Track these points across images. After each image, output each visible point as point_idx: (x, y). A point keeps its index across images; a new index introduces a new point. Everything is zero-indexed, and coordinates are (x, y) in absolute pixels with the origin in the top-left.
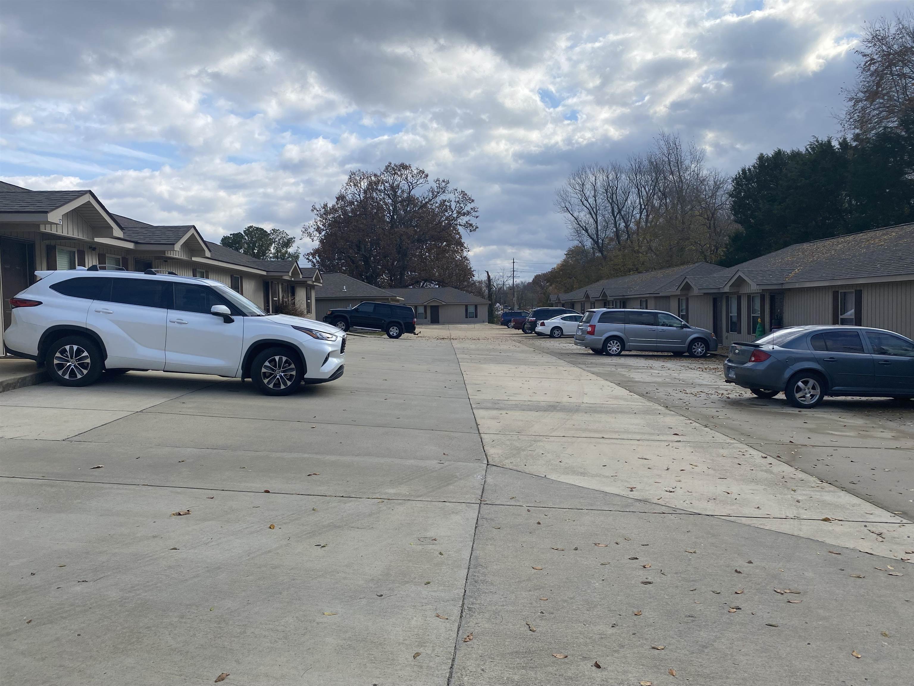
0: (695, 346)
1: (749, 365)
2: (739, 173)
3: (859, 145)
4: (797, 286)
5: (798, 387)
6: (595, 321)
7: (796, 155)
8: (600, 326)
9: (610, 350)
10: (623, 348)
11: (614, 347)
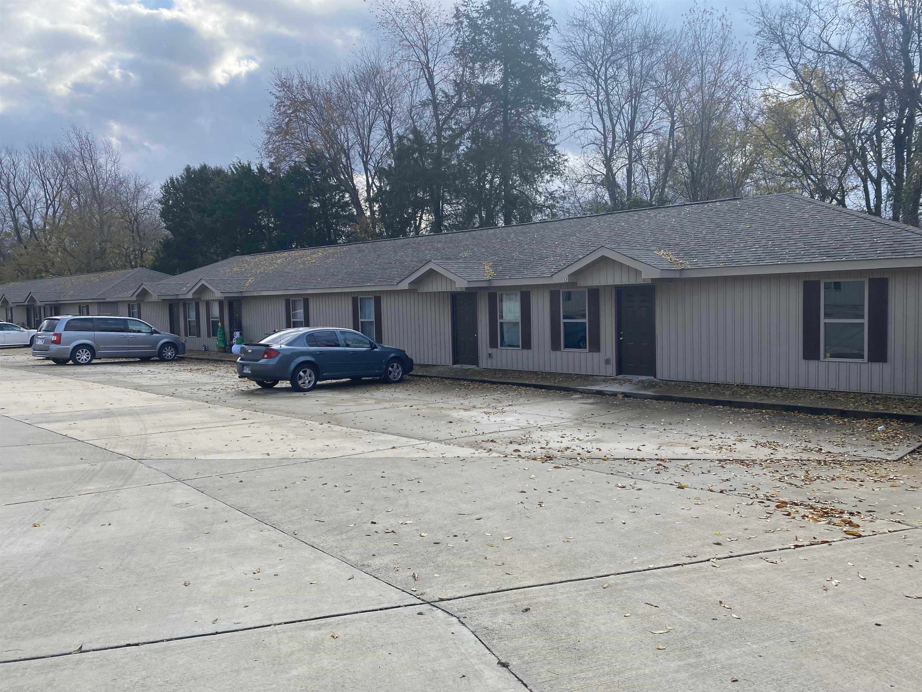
0: (165, 350)
1: (262, 361)
2: (167, 182)
3: (273, 172)
4: (255, 294)
5: (300, 375)
6: (60, 329)
7: (219, 172)
8: (66, 334)
9: (79, 359)
10: (94, 357)
11: (84, 356)
